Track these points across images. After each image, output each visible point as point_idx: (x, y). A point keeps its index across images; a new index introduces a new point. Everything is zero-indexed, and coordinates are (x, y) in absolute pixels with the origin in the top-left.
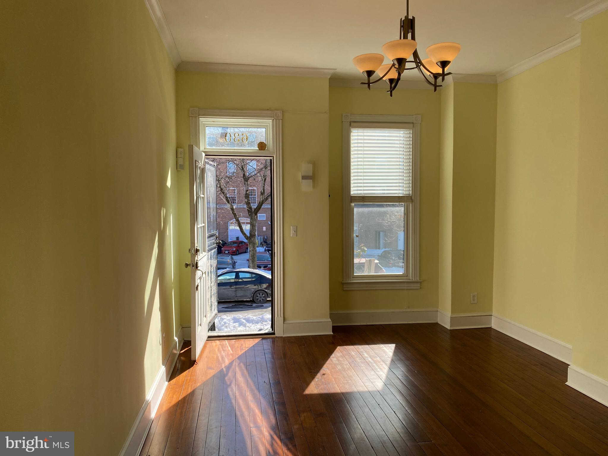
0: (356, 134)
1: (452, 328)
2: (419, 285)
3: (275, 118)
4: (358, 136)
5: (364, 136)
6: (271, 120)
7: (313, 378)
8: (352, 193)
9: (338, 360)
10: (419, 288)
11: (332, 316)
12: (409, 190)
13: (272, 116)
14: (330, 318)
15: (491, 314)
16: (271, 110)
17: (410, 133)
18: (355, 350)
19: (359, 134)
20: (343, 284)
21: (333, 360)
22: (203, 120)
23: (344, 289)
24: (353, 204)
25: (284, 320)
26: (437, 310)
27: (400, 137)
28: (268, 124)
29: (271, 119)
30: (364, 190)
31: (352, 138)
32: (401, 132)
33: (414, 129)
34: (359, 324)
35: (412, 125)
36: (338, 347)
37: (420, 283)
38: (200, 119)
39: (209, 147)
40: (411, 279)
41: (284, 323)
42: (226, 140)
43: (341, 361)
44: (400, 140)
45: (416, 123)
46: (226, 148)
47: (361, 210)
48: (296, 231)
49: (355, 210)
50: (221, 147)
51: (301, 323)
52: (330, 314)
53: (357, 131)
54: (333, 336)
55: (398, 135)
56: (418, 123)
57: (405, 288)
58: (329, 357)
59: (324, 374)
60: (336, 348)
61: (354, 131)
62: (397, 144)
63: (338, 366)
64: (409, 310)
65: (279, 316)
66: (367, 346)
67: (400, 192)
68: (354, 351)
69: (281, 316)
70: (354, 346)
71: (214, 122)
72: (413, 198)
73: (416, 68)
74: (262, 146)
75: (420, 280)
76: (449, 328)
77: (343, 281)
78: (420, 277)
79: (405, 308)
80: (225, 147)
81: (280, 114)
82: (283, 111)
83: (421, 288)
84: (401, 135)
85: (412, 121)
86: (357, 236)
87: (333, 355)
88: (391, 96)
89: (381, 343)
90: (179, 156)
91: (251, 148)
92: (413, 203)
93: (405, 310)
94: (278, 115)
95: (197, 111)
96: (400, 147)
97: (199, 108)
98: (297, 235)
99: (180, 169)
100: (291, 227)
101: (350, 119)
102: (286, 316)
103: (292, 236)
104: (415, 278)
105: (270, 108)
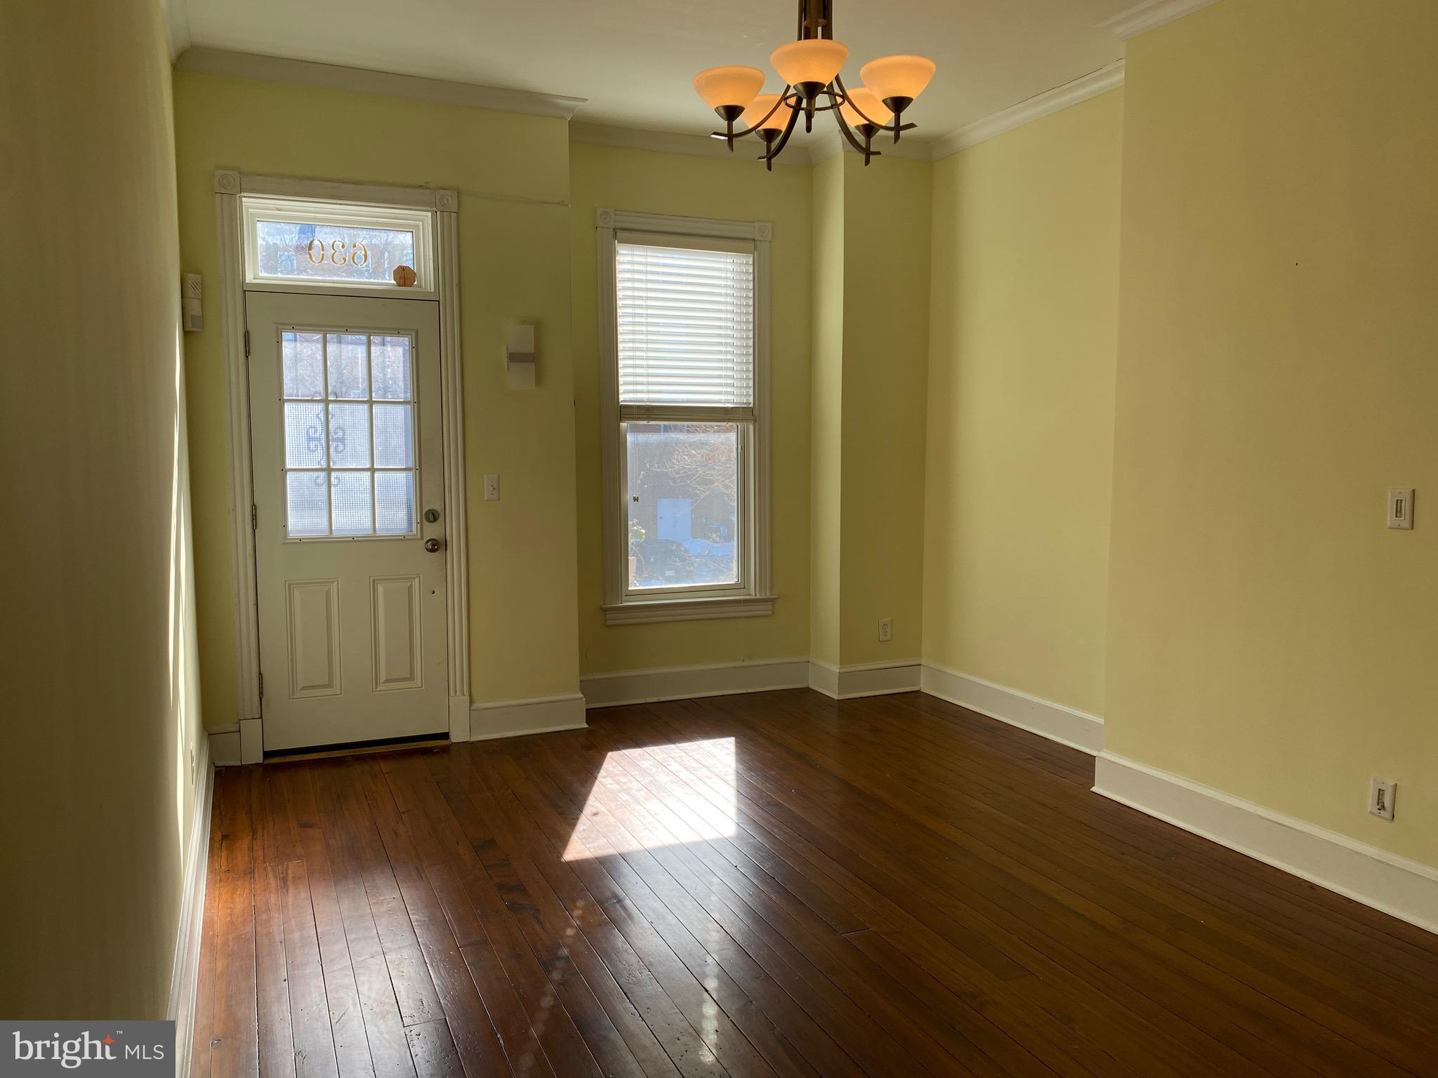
0: (629, 258)
1: (842, 697)
2: (770, 607)
3: (439, 208)
4: (633, 263)
5: (647, 264)
6: (430, 214)
7: (573, 825)
8: (622, 397)
9: (618, 783)
10: (770, 612)
11: (584, 686)
12: (748, 395)
13: (431, 203)
14: (581, 690)
15: (917, 663)
16: (429, 188)
17: (747, 263)
18: (649, 757)
19: (636, 259)
20: (605, 611)
21: (606, 783)
22: (251, 204)
23: (609, 623)
24: (624, 425)
25: (471, 701)
26: (807, 660)
27: (726, 270)
28: (421, 223)
29: (428, 211)
30: (649, 392)
31: (619, 267)
32: (728, 260)
33: (756, 254)
34: (642, 701)
35: (751, 245)
36: (610, 754)
37: (771, 603)
38: (244, 199)
39: (266, 275)
40: (754, 594)
41: (472, 708)
42: (311, 259)
43: (625, 783)
44: (727, 278)
45: (760, 241)
46: (310, 277)
47: (642, 437)
48: (497, 488)
49: (630, 438)
50: (297, 274)
51: (513, 706)
52: (581, 682)
53: (630, 253)
54: (588, 732)
55: (723, 266)
56: (766, 241)
57: (741, 614)
58: (596, 778)
59: (595, 814)
60: (605, 756)
61: (622, 252)
62: (720, 286)
63: (620, 795)
64: (747, 663)
65: (458, 693)
66: (672, 746)
67: (729, 397)
68: (648, 760)
69: (463, 694)
70: (645, 749)
71: (279, 210)
72: (756, 413)
73: (832, 107)
74: (404, 276)
75: (772, 595)
76: (836, 697)
77: (604, 604)
78: (771, 588)
79: (742, 658)
80: (308, 274)
81: (453, 204)
82: (459, 192)
83: (773, 613)
84: (728, 267)
85: (751, 236)
86: (636, 499)
87: (602, 772)
88: (770, 168)
89: (701, 737)
90: (190, 293)
91: (376, 281)
92: (756, 424)
93: (740, 664)
94: (446, 202)
95: (234, 180)
96: (727, 295)
97: (240, 173)
98: (499, 499)
99: (193, 327)
100: (485, 476)
101: (615, 221)
102: (474, 693)
103: (487, 501)
104: (760, 592)
105: (428, 183)
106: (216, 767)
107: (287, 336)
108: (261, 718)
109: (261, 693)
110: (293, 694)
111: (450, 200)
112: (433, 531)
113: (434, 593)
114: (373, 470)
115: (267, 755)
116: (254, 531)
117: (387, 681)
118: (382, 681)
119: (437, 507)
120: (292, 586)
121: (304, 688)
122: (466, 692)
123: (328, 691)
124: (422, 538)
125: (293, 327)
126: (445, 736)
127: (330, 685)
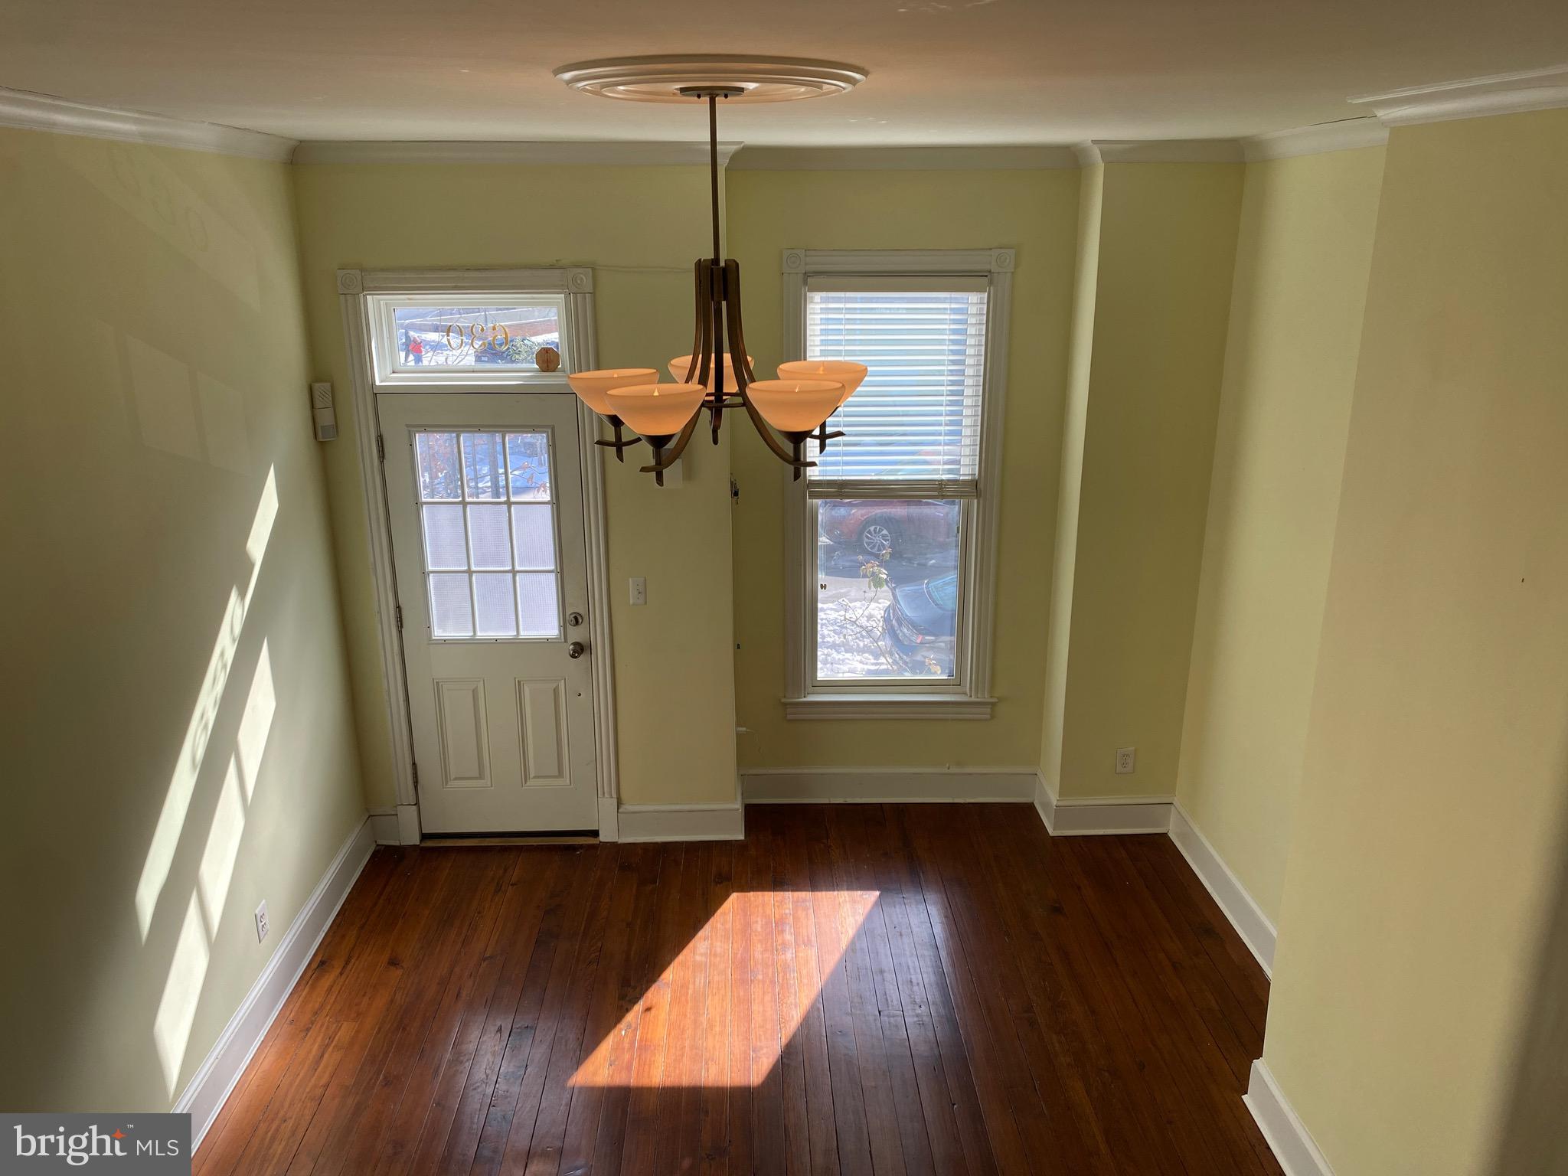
0: (824, 307)
2: (989, 710)
3: (572, 291)
5: (846, 310)
6: (563, 296)
8: (810, 472)
9: (710, 951)
10: (988, 716)
12: (973, 465)
13: (563, 285)
15: (1170, 801)
16: (559, 268)
17: (980, 302)
20: (785, 704)
21: (698, 949)
22: (376, 301)
23: (789, 717)
24: (814, 503)
25: (619, 804)
26: (1033, 771)
29: (561, 293)
31: (810, 318)
33: (992, 290)
34: (826, 801)
35: (986, 280)
36: (733, 895)
37: (990, 706)
38: (368, 298)
40: (968, 696)
41: (620, 811)
45: (998, 273)
48: (643, 592)
51: (663, 812)
53: (827, 299)
54: (743, 845)
56: (1005, 273)
57: (950, 716)
58: (695, 935)
59: (649, 1009)
61: (815, 301)
64: (954, 770)
65: (606, 795)
69: (611, 797)
72: (981, 486)
74: (547, 358)
75: (992, 698)
77: (785, 697)
78: (992, 692)
79: (947, 765)
81: (587, 284)
82: (593, 269)
83: (993, 717)
85: (986, 268)
87: (706, 929)
90: (318, 404)
92: (982, 498)
93: (945, 770)
94: (579, 282)
95: (357, 279)
97: (362, 271)
98: (646, 603)
99: (323, 438)
100: (630, 579)
101: (806, 264)
102: (624, 796)
103: (634, 604)
104: (977, 692)
105: (559, 260)
106: (378, 845)
107: (418, 438)
108: (417, 804)
109: (416, 782)
110: (446, 784)
111: (584, 278)
112: (576, 634)
113: (580, 695)
114: (514, 572)
115: (425, 837)
116: (400, 632)
117: (535, 777)
118: (531, 776)
119: (582, 611)
120: (440, 684)
121: (456, 779)
122: (614, 795)
123: (480, 783)
124: (566, 641)
125: (425, 428)
126: (595, 834)
127: (481, 777)
